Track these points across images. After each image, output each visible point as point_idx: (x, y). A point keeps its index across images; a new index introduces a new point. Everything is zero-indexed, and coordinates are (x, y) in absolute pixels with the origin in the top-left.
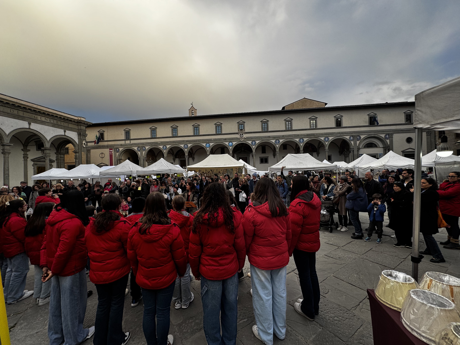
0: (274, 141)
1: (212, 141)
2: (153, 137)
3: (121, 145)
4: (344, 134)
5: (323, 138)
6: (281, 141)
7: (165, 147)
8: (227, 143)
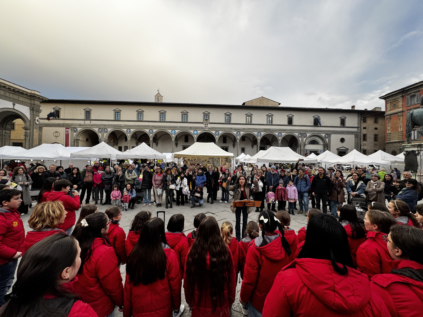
0: (235, 133)
1: (178, 129)
2: (117, 119)
3: (80, 125)
4: (294, 132)
5: (277, 134)
6: (242, 133)
7: (129, 130)
8: (192, 131)
